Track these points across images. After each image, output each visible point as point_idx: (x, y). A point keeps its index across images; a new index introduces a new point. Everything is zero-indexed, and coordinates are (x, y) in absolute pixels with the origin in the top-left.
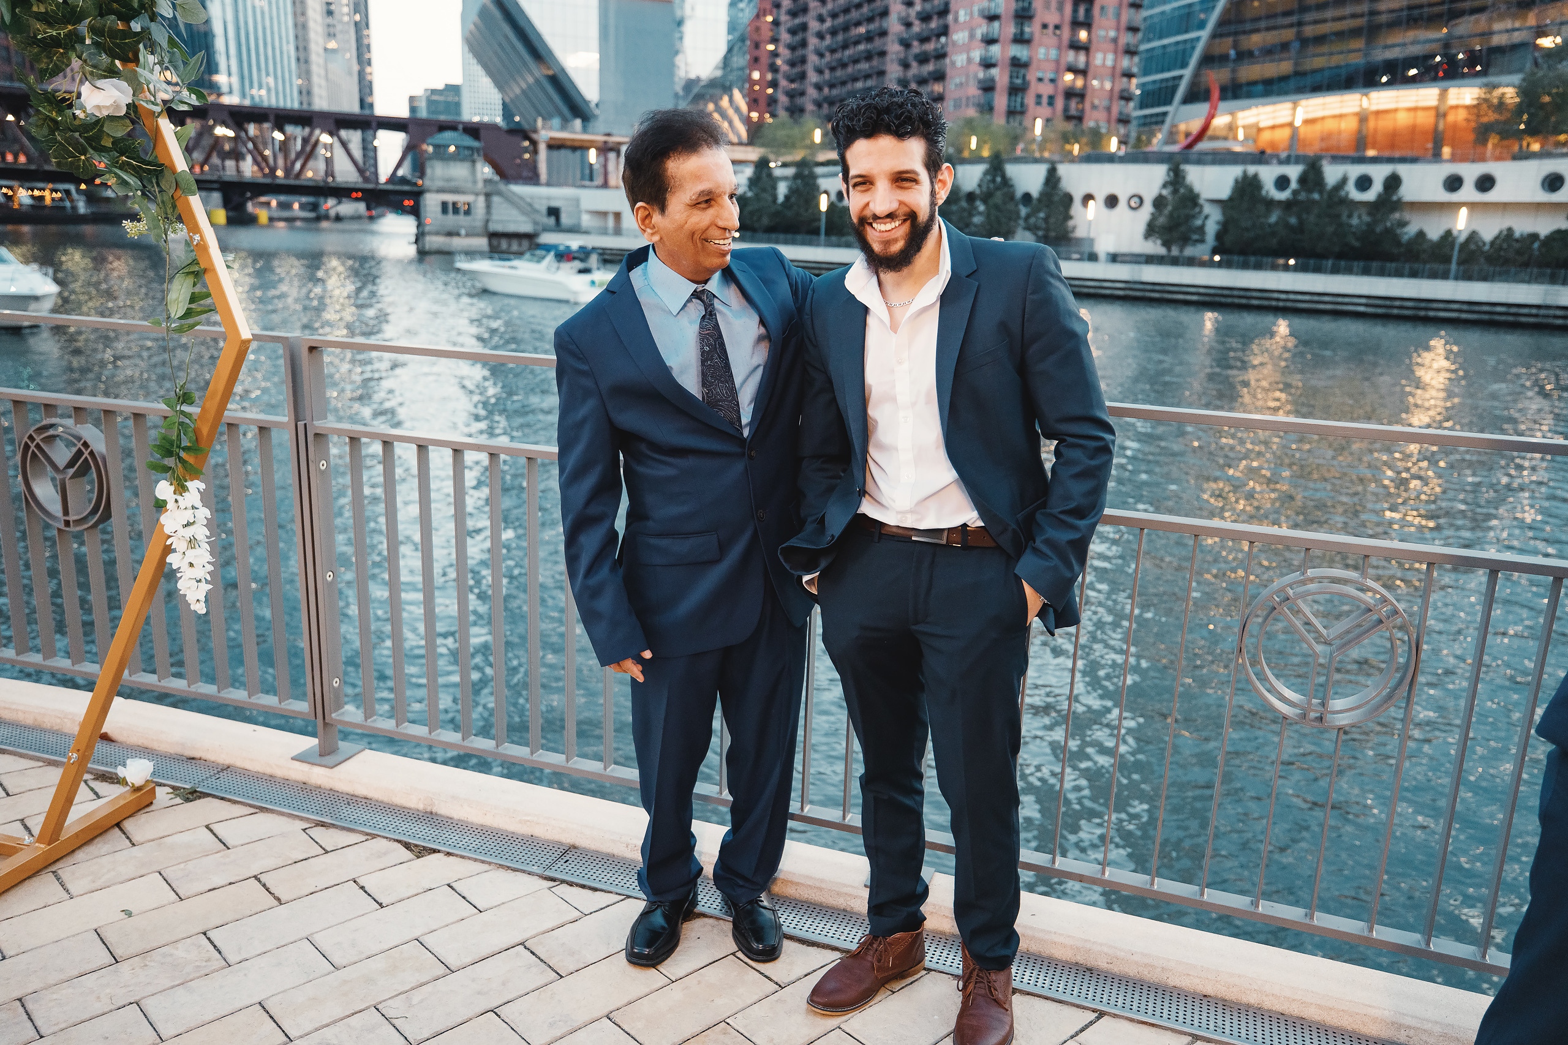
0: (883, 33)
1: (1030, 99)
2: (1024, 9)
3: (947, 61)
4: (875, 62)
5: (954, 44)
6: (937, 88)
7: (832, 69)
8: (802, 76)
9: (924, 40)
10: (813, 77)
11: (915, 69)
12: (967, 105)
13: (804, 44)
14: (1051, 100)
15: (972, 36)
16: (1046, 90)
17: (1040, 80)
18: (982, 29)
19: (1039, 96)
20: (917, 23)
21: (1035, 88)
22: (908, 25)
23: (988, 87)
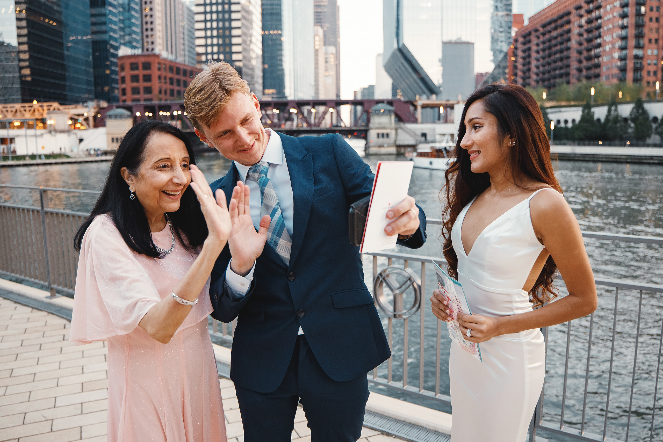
0: (568, 49)
1: (644, 73)
2: (639, 33)
3: (601, 59)
4: (565, 62)
5: (605, 51)
6: (597, 71)
7: (544, 66)
8: (529, 70)
9: (589, 50)
10: (534, 70)
11: (585, 63)
12: (613, 77)
13: (529, 56)
14: (655, 73)
15: (613, 47)
16: (652, 68)
17: (649, 64)
18: (619, 43)
19: (649, 73)
20: (585, 43)
21: (646, 68)
22: (580, 44)
23: (623, 70)
